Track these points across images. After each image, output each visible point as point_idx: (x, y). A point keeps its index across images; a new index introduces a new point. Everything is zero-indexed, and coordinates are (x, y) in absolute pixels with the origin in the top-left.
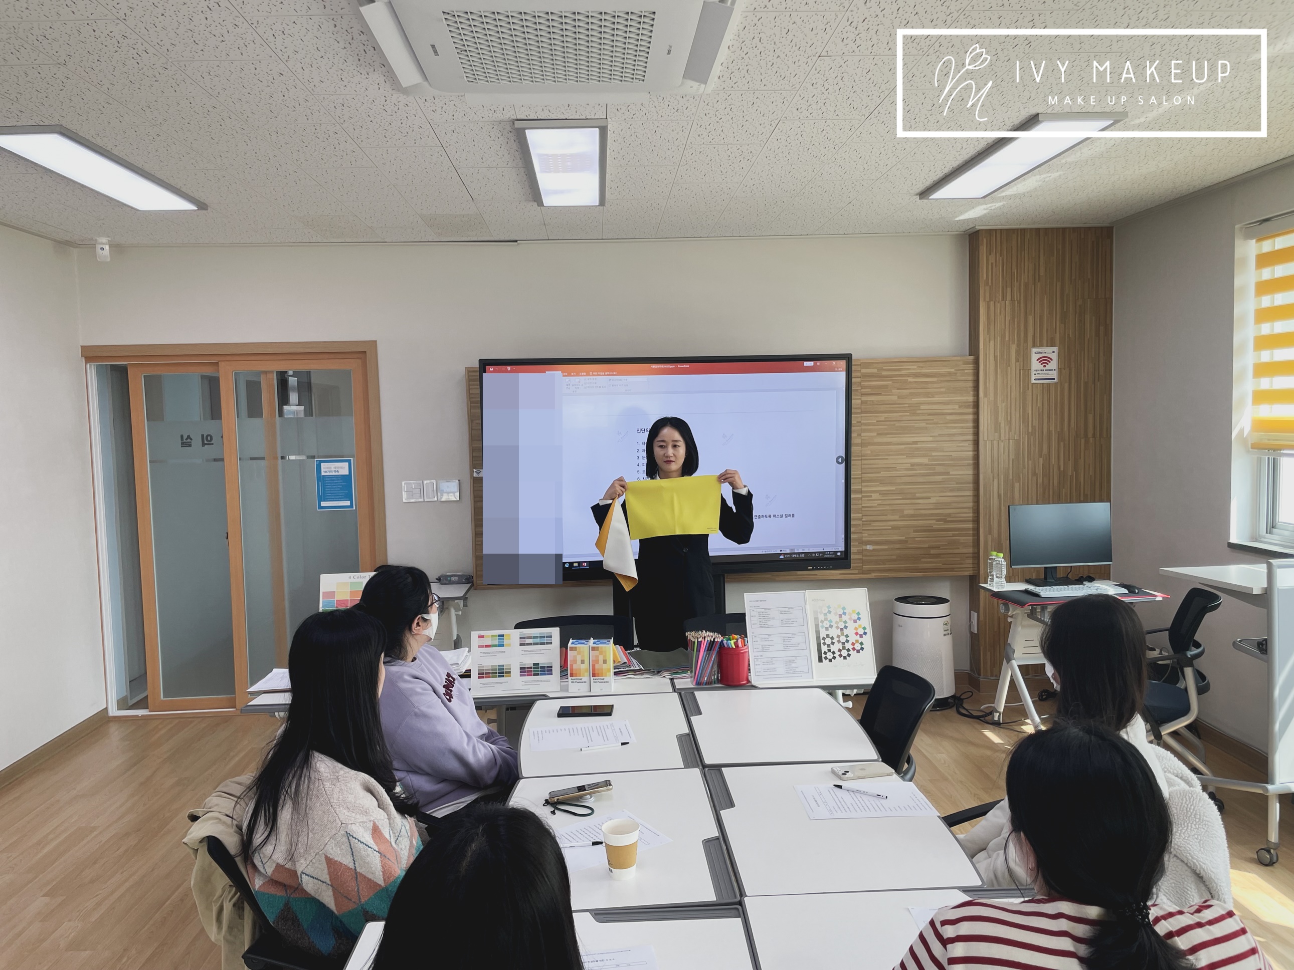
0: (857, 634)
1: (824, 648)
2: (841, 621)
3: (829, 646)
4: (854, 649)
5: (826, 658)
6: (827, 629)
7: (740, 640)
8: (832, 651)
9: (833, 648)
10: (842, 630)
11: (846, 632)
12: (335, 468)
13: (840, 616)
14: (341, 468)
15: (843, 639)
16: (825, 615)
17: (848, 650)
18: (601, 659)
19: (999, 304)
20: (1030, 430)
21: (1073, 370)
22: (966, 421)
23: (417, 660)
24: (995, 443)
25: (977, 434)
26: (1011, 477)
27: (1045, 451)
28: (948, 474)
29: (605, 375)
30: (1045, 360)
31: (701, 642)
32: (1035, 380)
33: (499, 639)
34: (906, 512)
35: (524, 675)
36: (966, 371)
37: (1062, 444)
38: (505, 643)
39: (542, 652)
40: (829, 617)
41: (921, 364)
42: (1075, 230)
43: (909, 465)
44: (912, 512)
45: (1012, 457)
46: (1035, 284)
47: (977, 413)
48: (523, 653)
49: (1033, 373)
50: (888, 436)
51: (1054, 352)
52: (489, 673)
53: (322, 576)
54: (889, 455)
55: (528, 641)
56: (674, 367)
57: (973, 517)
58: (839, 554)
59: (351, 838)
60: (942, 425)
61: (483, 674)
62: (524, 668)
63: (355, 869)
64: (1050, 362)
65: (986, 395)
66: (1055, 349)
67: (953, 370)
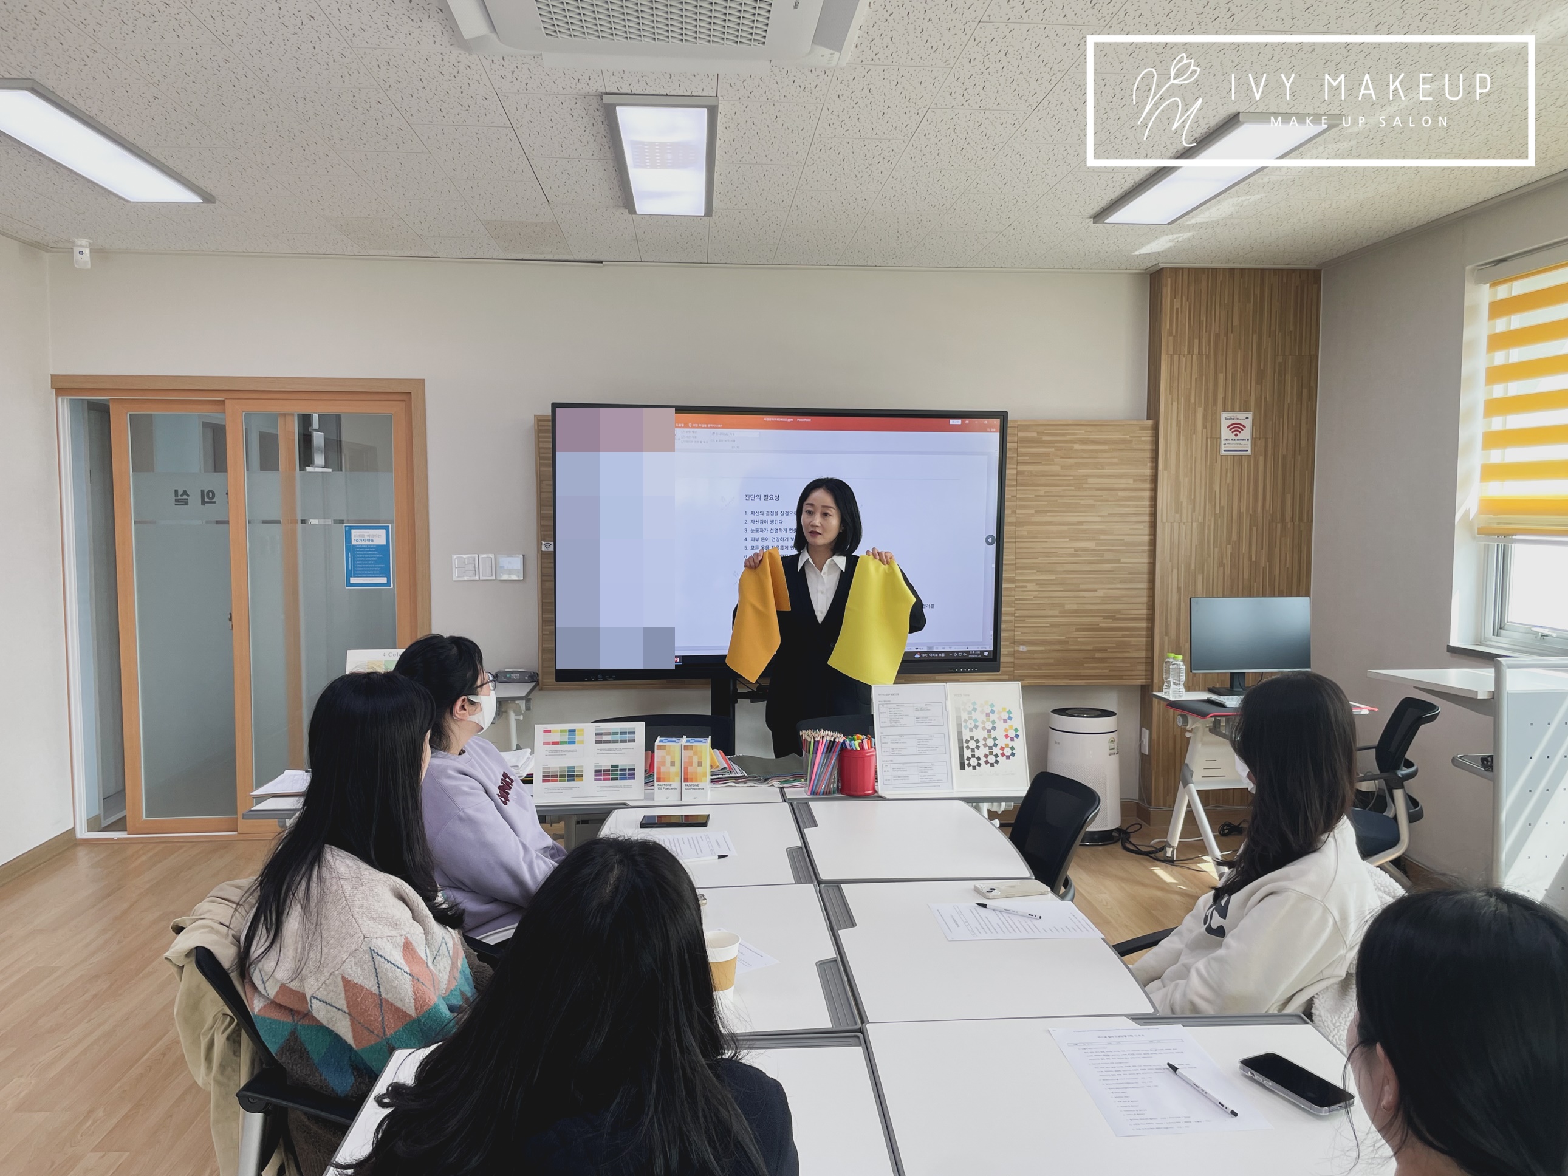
0: (1007, 736)
1: (967, 753)
2: (988, 720)
3: (973, 750)
4: (1003, 755)
5: (969, 765)
6: (971, 730)
7: (866, 741)
8: (976, 756)
9: (977, 753)
10: (989, 731)
11: (994, 734)
12: (369, 536)
13: (988, 715)
14: (376, 536)
15: (990, 742)
16: (970, 713)
17: (996, 756)
18: (695, 760)
19: (1184, 359)
20: (1217, 512)
21: (1270, 440)
22: (1142, 498)
23: (466, 753)
24: (1176, 525)
25: (1154, 514)
26: (1193, 567)
27: (1234, 537)
28: (1118, 561)
29: (707, 428)
30: (1236, 428)
31: (818, 742)
32: (1225, 451)
33: (569, 735)
34: (1067, 607)
35: (600, 780)
36: (1143, 439)
37: (1254, 529)
38: (576, 740)
39: (623, 751)
40: (974, 715)
41: (1089, 429)
42: (1275, 271)
43: (1073, 549)
44: (1075, 607)
45: (1195, 542)
46: (1226, 335)
47: (1155, 490)
48: (599, 752)
49: (1223, 442)
50: (1048, 514)
51: (1247, 418)
52: (556, 776)
53: (349, 652)
54: (1049, 537)
55: (605, 738)
56: (792, 420)
57: (1147, 614)
58: (986, 654)
59: (375, 955)
60: (1113, 503)
61: (548, 776)
62: (600, 771)
63: (380, 995)
64: (1242, 430)
65: (1166, 468)
66: (1250, 415)
67: (1128, 437)
